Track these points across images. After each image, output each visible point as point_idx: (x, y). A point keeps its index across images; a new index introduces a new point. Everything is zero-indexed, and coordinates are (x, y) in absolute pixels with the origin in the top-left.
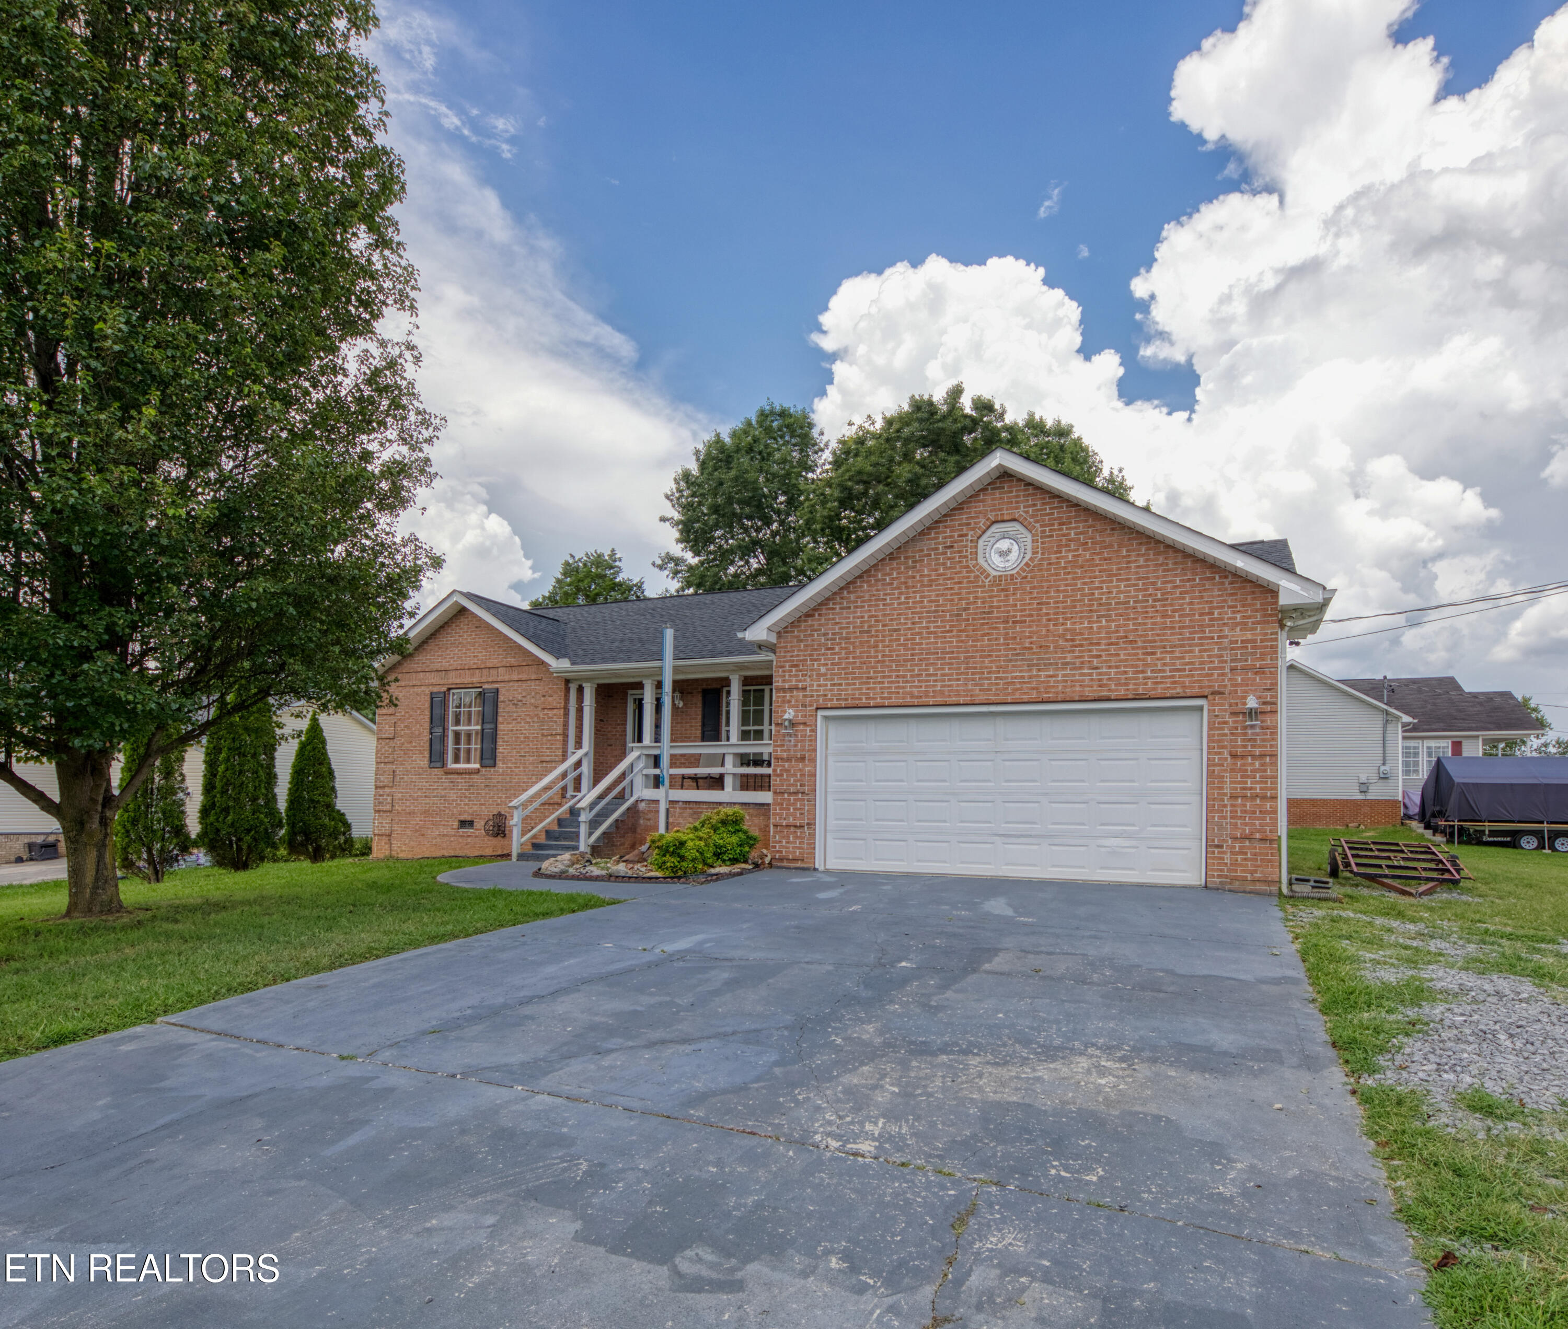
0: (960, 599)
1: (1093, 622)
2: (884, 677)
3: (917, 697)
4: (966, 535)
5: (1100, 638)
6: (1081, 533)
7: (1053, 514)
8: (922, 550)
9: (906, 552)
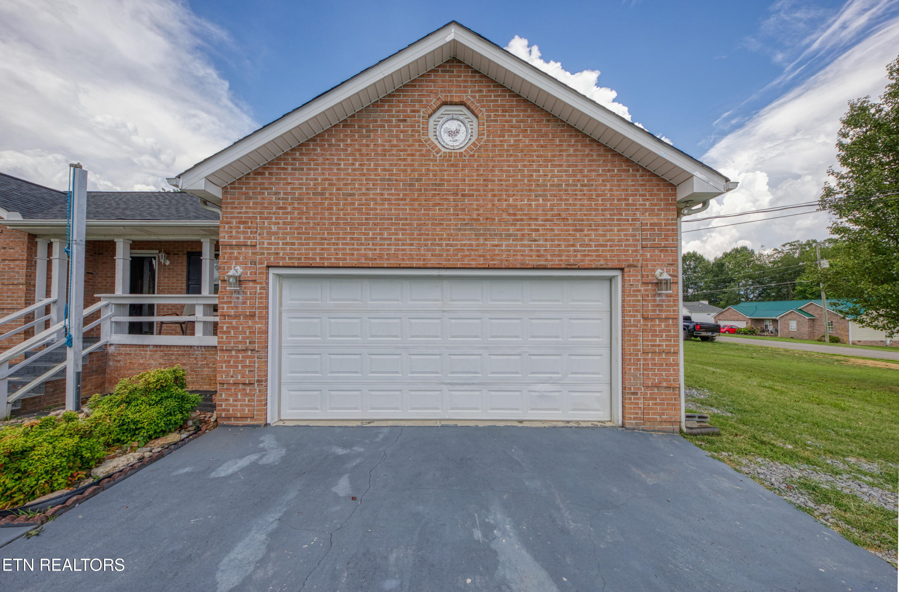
0: (413, 171)
1: (532, 200)
2: (338, 239)
3: (372, 259)
4: (418, 111)
5: (538, 215)
6: (522, 121)
7: (497, 101)
8: (376, 121)
9: (360, 120)
